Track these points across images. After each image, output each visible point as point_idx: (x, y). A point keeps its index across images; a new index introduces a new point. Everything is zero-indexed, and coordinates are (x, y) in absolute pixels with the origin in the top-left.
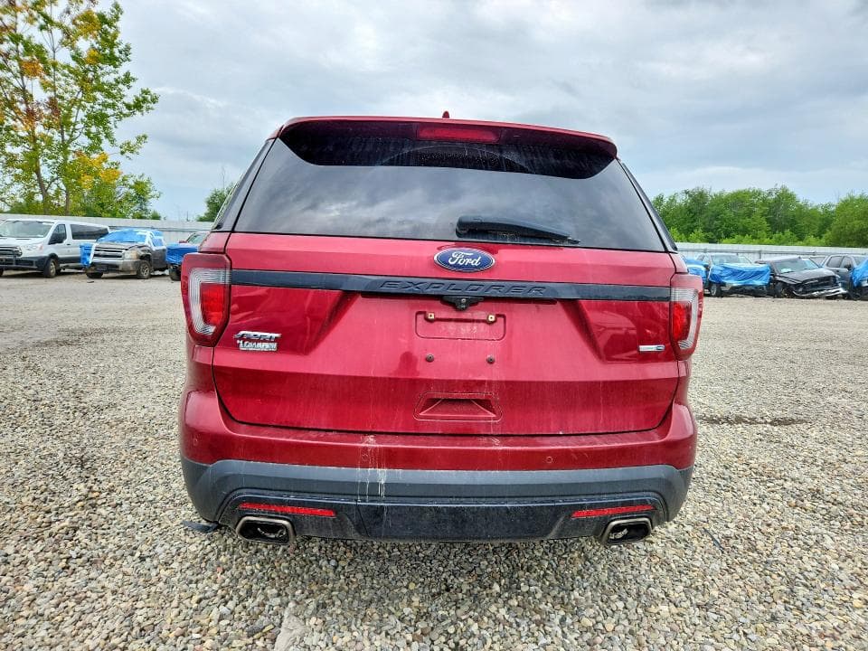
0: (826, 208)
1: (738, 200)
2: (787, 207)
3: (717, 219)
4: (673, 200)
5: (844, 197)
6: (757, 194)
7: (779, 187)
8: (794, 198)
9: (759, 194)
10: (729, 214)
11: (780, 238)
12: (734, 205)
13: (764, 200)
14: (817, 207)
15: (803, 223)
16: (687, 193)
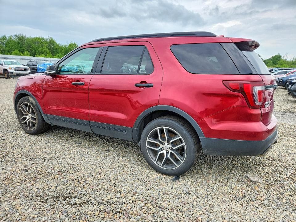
0: (65, 46)
1: (37, 41)
2: (53, 45)
3: (31, 47)
4: (10, 38)
5: (70, 43)
6: (43, 39)
7: (50, 37)
8: (55, 42)
9: (44, 39)
10: (35, 46)
11: (58, 56)
12: (35, 43)
13: (46, 42)
14: (63, 46)
15: (60, 50)
16: (16, 36)
